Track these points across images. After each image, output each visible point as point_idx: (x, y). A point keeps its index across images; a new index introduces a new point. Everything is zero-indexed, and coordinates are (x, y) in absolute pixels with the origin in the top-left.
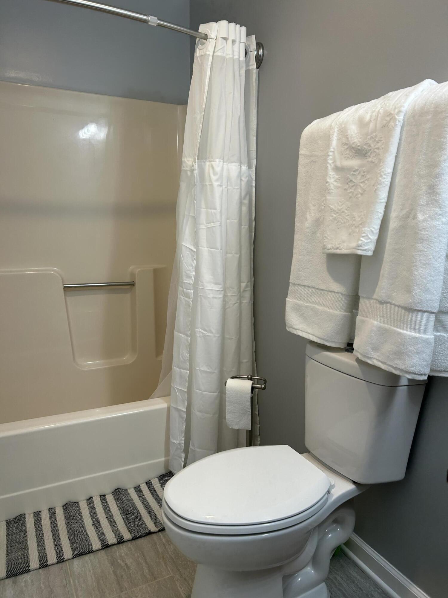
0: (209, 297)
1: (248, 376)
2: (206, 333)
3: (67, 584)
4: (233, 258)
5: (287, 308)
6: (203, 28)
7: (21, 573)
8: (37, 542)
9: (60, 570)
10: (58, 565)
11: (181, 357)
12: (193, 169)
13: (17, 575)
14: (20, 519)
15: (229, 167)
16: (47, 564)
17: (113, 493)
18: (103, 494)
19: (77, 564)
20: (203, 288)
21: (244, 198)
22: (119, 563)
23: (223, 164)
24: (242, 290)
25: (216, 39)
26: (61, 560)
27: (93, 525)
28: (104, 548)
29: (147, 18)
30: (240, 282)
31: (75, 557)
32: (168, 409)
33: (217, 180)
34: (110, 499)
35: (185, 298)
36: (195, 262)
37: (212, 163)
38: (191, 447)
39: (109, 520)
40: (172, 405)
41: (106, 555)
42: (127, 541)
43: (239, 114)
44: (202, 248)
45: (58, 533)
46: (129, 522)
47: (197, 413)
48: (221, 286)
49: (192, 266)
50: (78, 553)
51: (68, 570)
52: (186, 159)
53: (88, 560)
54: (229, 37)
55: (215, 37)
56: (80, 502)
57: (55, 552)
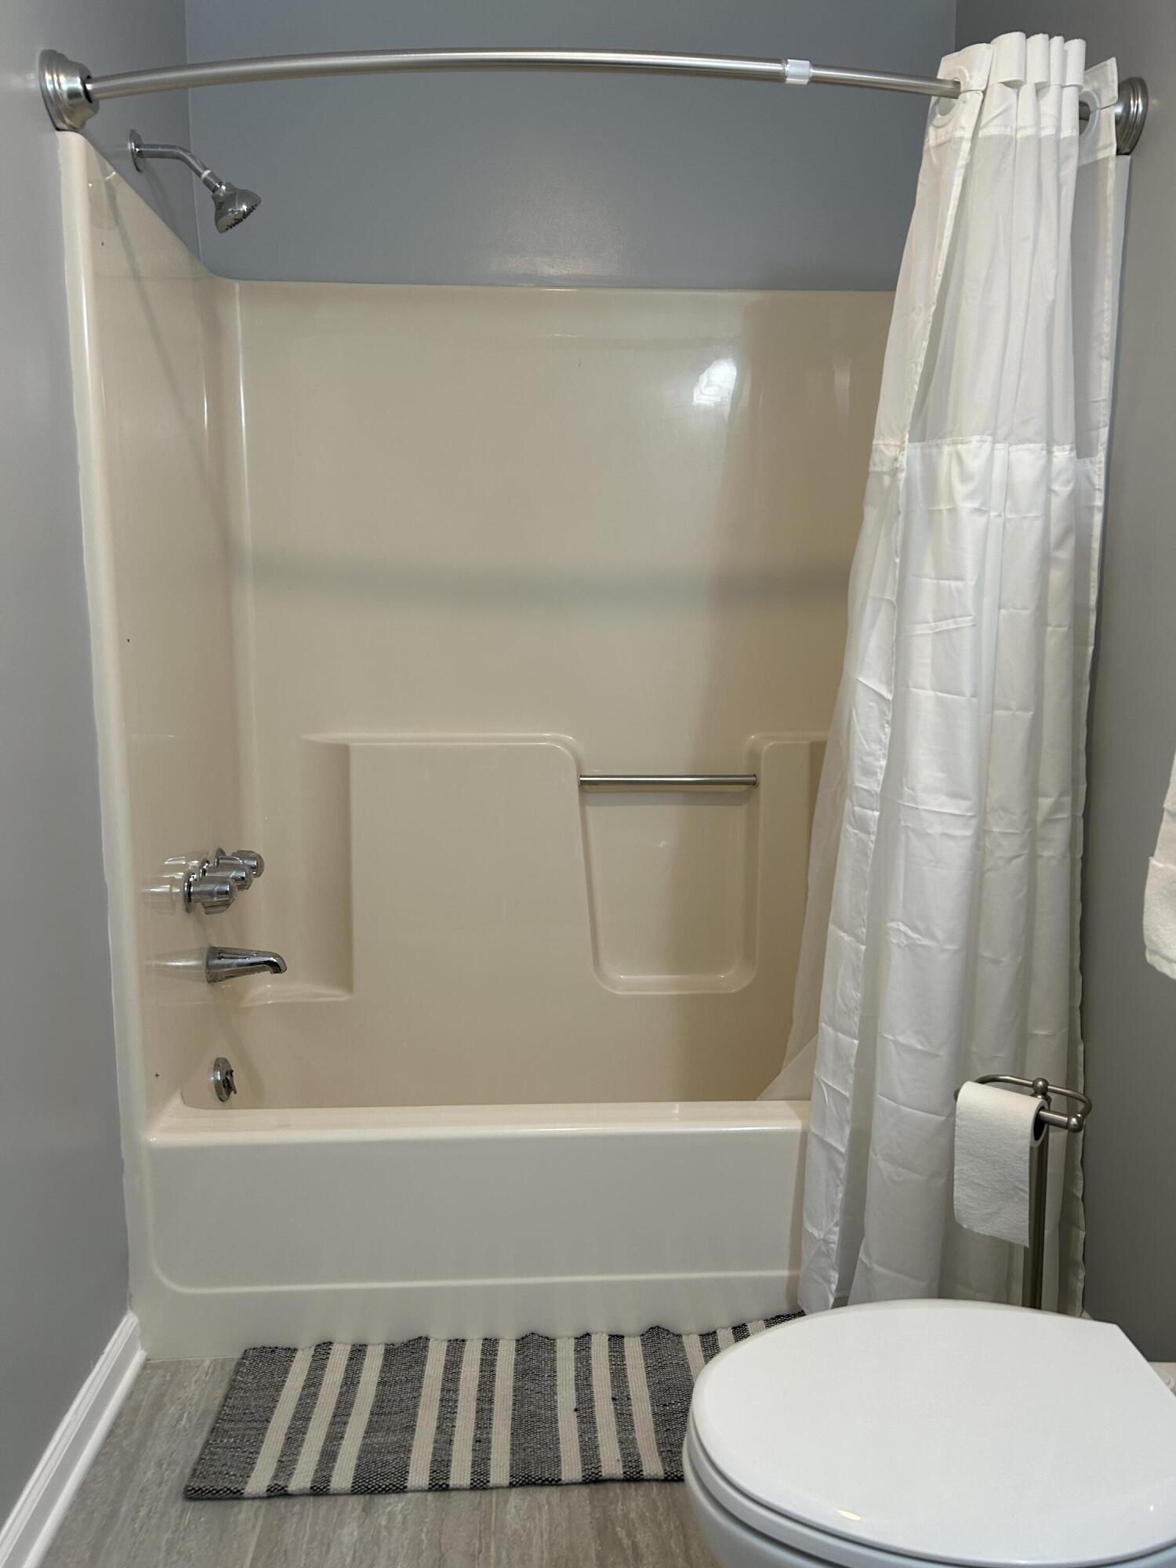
0: (930, 835)
1: (1035, 1082)
2: (919, 939)
3: (479, 1553)
4: (1015, 722)
5: (1148, 892)
6: (949, 67)
7: (386, 1491)
8: (439, 1418)
9: (474, 1510)
10: (473, 1493)
11: (839, 998)
12: (897, 468)
13: (377, 1492)
14: (417, 1347)
15: (1012, 455)
16: (448, 1485)
17: (643, 1335)
18: (619, 1334)
19: (516, 1507)
20: (914, 805)
21: (1059, 545)
22: (616, 1533)
23: (993, 449)
24: (1039, 819)
25: (984, 92)
26: (480, 1483)
27: (576, 1410)
28: (588, 1483)
29: (781, 68)
30: (1033, 792)
31: (514, 1486)
32: (804, 1135)
33: (970, 496)
34: (633, 1349)
35: (856, 831)
36: (888, 730)
37: (959, 446)
38: (862, 1256)
39: (618, 1408)
40: (813, 1130)
41: (590, 1504)
42: (649, 1480)
43: (1050, 297)
44: (920, 692)
45: (491, 1410)
46: (668, 1427)
47: (882, 1164)
48: (966, 804)
49: (880, 741)
50: (523, 1477)
51: (491, 1514)
52: (881, 442)
53: (545, 1502)
54: (1025, 78)
55: (982, 86)
56: (558, 1341)
57: (471, 1458)
